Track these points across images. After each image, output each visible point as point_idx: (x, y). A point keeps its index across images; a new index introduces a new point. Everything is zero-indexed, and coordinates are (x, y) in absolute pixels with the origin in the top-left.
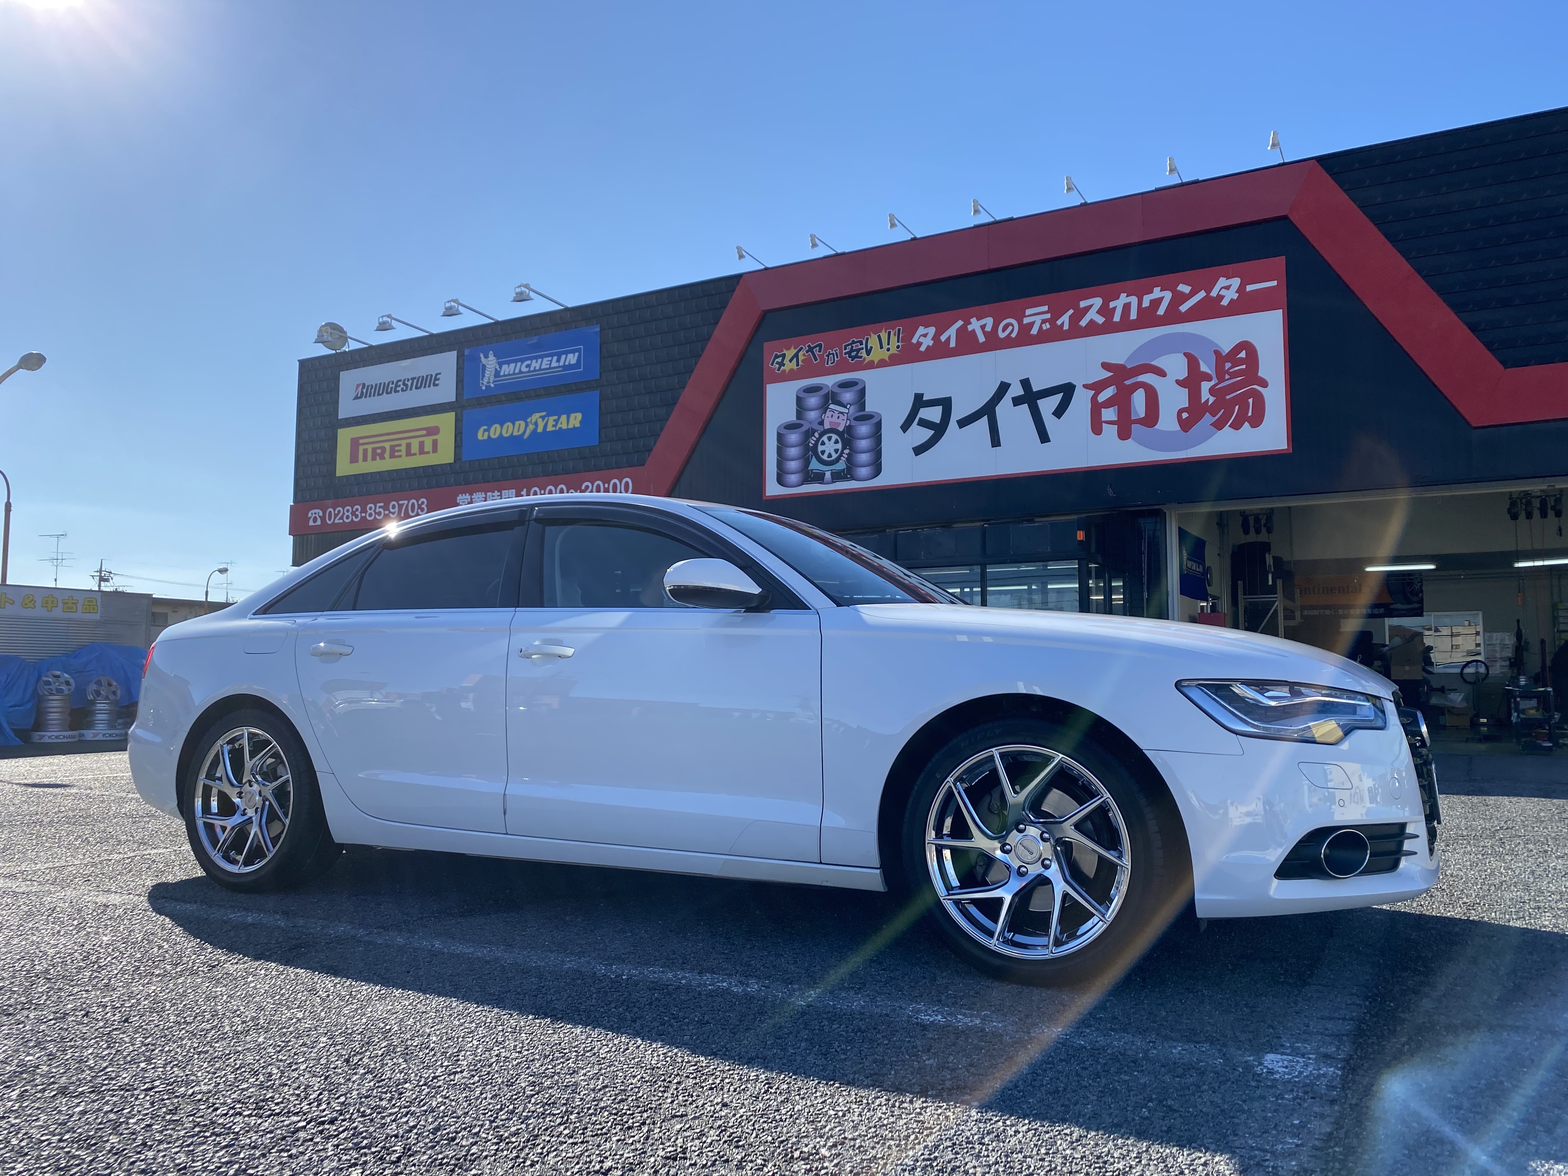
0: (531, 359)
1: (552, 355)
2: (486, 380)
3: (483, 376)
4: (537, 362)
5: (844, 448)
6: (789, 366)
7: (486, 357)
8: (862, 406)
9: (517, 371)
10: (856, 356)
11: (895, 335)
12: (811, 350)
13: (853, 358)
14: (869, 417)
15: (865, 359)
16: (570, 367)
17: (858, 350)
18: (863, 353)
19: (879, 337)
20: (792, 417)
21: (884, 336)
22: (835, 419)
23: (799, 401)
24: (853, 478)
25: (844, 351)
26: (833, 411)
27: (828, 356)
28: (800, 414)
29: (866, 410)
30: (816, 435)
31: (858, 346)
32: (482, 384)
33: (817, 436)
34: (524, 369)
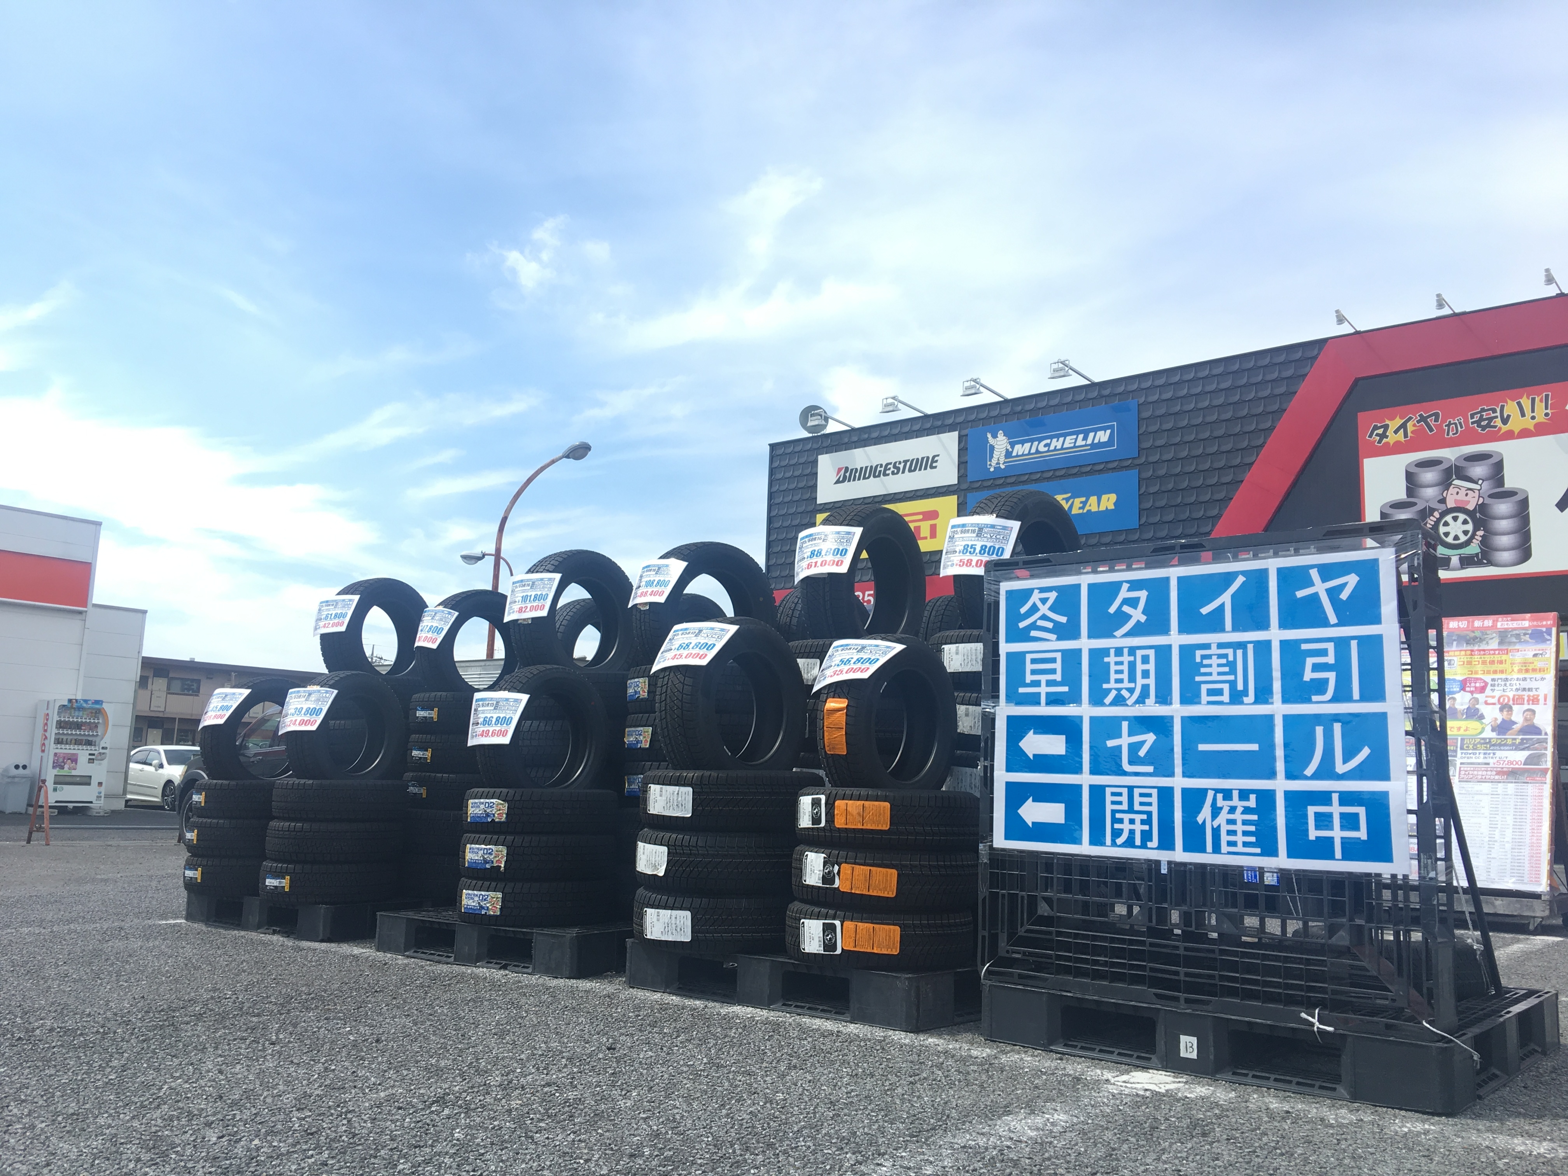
0: (1051, 437)
1: (1077, 433)
2: (994, 462)
3: (991, 457)
4: (1058, 441)
5: (1476, 529)
6: (1392, 438)
7: (995, 436)
8: (1500, 482)
9: (1033, 451)
10: (1488, 425)
11: (1541, 401)
12: (1423, 419)
13: (1484, 428)
14: (1511, 494)
15: (1500, 429)
16: (1101, 445)
17: (1490, 419)
18: (1498, 422)
19: (1519, 404)
20: (1401, 494)
21: (1526, 402)
22: (1461, 496)
23: (1410, 477)
24: (1491, 563)
25: (1471, 421)
26: (1458, 487)
27: (1448, 426)
28: (1410, 492)
29: (1506, 486)
30: (1437, 514)
31: (1490, 414)
32: (990, 465)
33: (1438, 516)
34: (1042, 448)
